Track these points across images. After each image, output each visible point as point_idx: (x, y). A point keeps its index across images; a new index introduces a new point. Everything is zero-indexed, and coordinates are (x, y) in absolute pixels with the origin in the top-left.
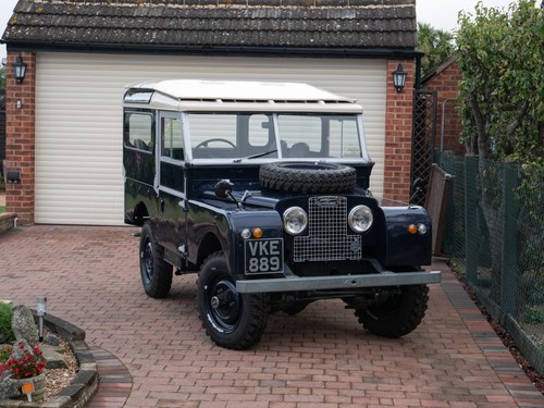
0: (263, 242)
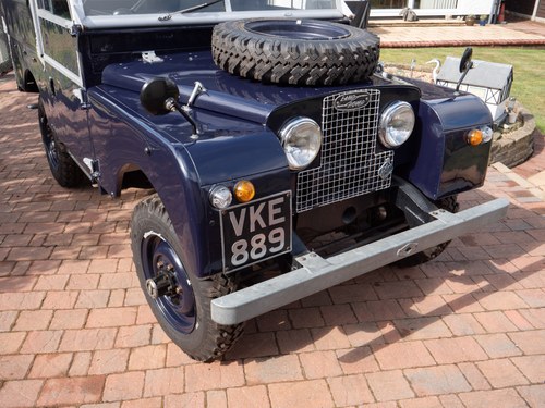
0: (256, 205)
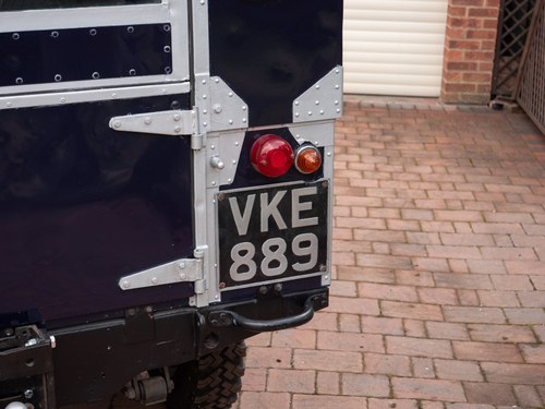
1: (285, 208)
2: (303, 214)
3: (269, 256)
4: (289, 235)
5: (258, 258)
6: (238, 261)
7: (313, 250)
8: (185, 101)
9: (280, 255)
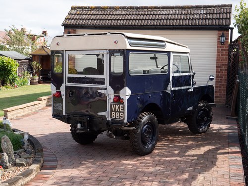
1: (119, 107)
2: (121, 109)
3: (117, 115)
4: (119, 112)
5: (115, 115)
6: (113, 114)
7: (123, 116)
8: (106, 89)
9: (118, 115)
